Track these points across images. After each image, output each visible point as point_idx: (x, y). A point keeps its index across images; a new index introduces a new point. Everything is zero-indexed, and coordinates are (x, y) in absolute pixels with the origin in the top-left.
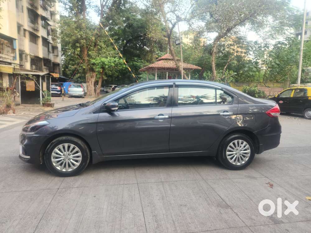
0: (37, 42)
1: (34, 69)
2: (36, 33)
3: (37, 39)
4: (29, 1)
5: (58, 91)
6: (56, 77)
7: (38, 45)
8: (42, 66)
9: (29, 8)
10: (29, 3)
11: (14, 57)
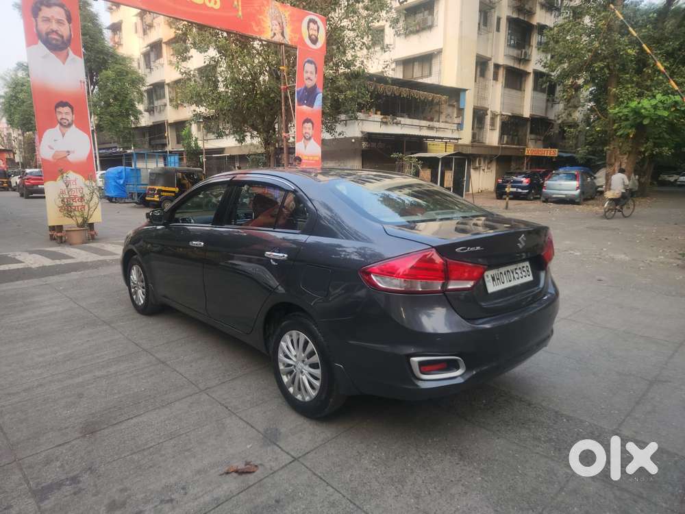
0: (523, 86)
1: (505, 142)
2: (522, 67)
3: (523, 79)
4: (514, 2)
5: (523, 188)
6: (552, 157)
7: (524, 91)
8: (526, 135)
9: (513, 19)
10: (514, 7)
11: (459, 124)
